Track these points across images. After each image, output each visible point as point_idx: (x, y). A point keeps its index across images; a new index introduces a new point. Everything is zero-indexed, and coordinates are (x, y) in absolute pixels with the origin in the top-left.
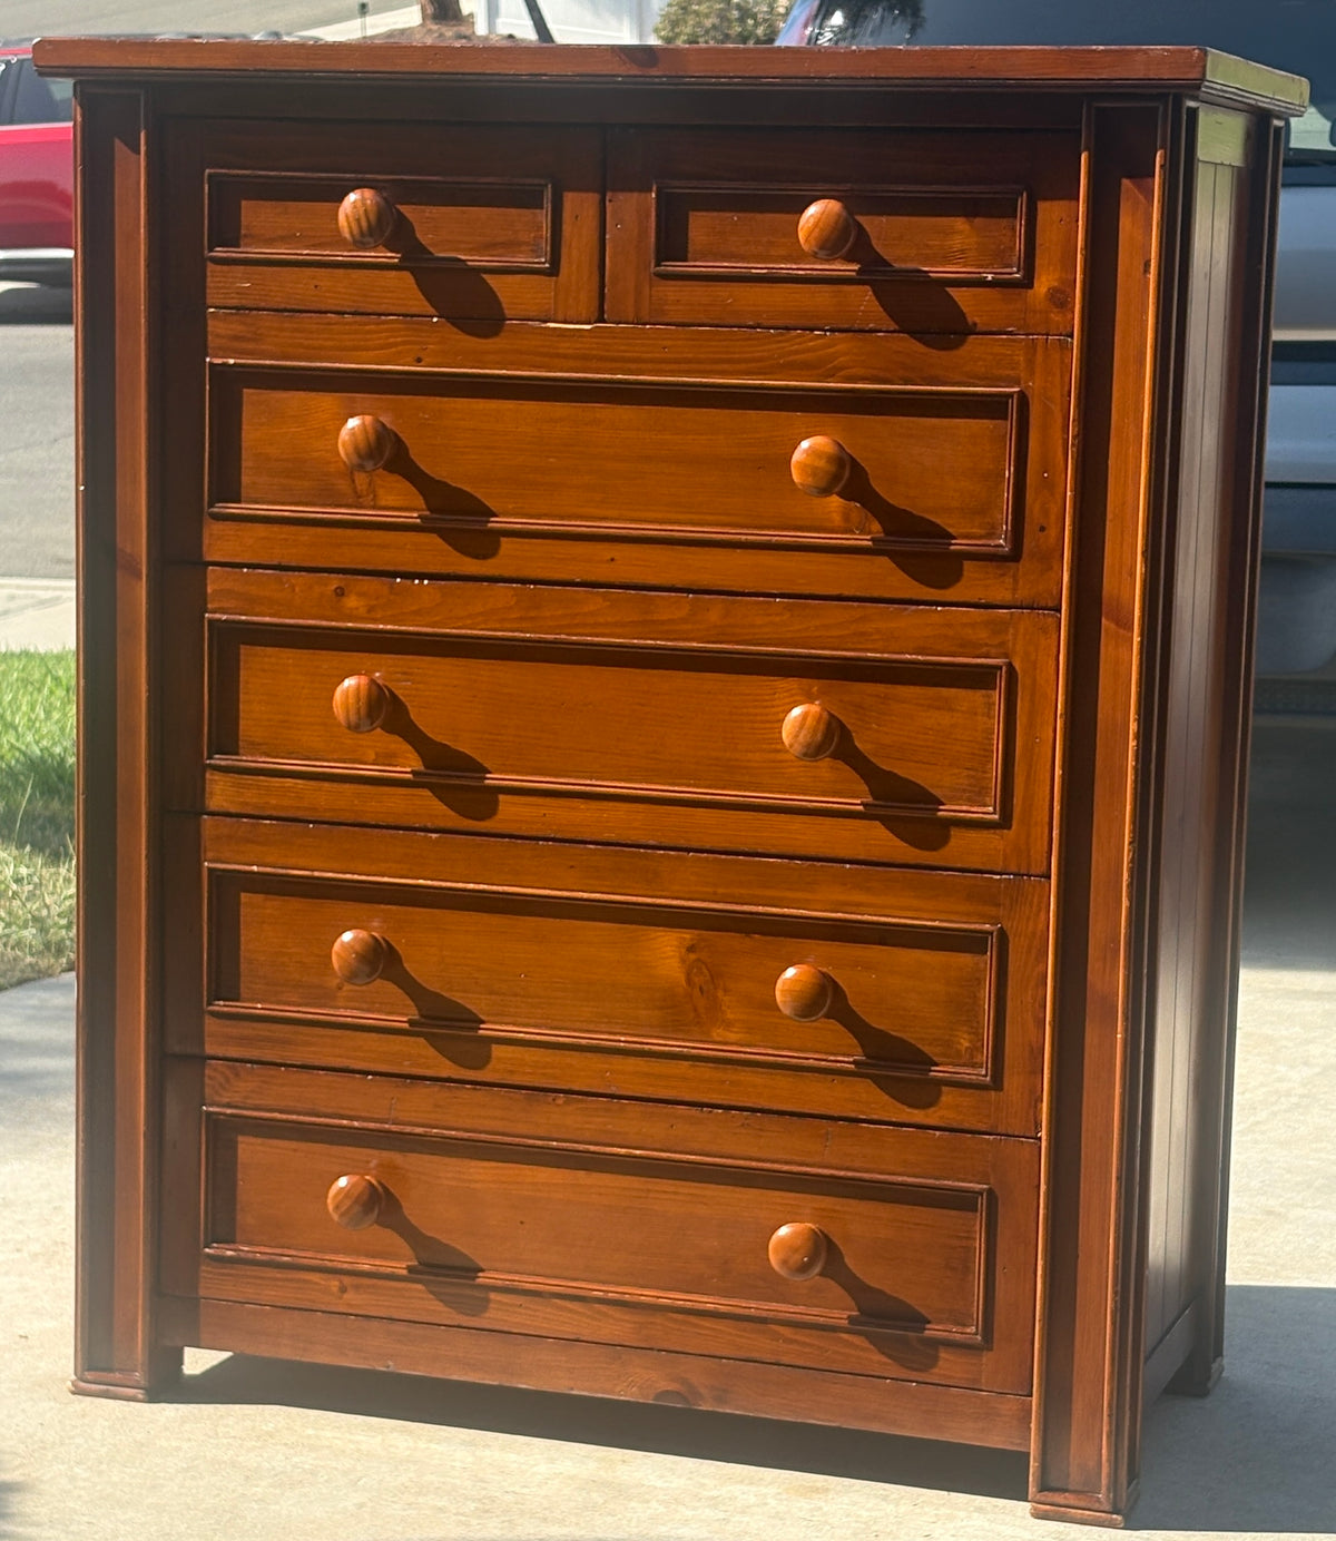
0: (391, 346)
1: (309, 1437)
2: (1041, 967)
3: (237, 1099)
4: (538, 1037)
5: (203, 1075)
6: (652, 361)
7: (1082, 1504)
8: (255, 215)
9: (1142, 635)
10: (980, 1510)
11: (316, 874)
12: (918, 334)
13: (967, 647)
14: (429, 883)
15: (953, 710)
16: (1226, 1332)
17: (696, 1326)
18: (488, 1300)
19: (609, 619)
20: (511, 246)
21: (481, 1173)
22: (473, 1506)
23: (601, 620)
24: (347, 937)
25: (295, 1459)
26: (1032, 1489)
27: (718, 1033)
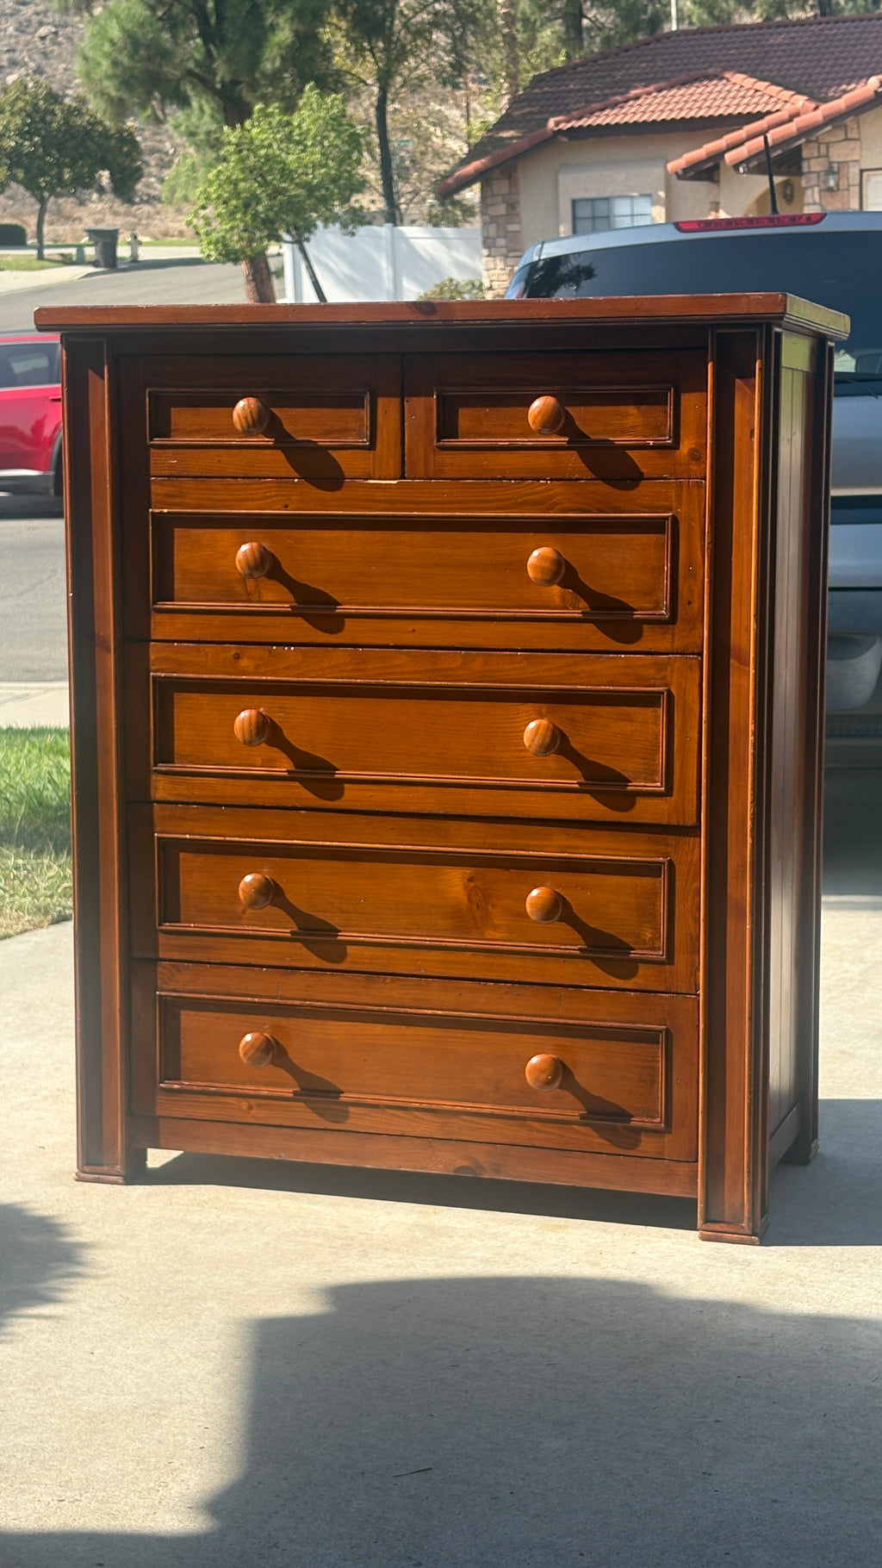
0: (270, 497)
1: (231, 1203)
2: (696, 884)
3: (178, 986)
4: (374, 940)
5: (156, 972)
6: (437, 503)
7: (732, 1231)
8: (179, 417)
9: (755, 669)
10: (666, 1236)
11: (227, 839)
12: (607, 480)
13: (640, 680)
14: (300, 842)
15: (632, 721)
16: (819, 1125)
17: (479, 1123)
18: (348, 1112)
19: (411, 669)
20: (344, 431)
21: (339, 1029)
22: (340, 1242)
23: (406, 670)
24: (248, 878)
25: (223, 1217)
26: (699, 1222)
27: (490, 933)
